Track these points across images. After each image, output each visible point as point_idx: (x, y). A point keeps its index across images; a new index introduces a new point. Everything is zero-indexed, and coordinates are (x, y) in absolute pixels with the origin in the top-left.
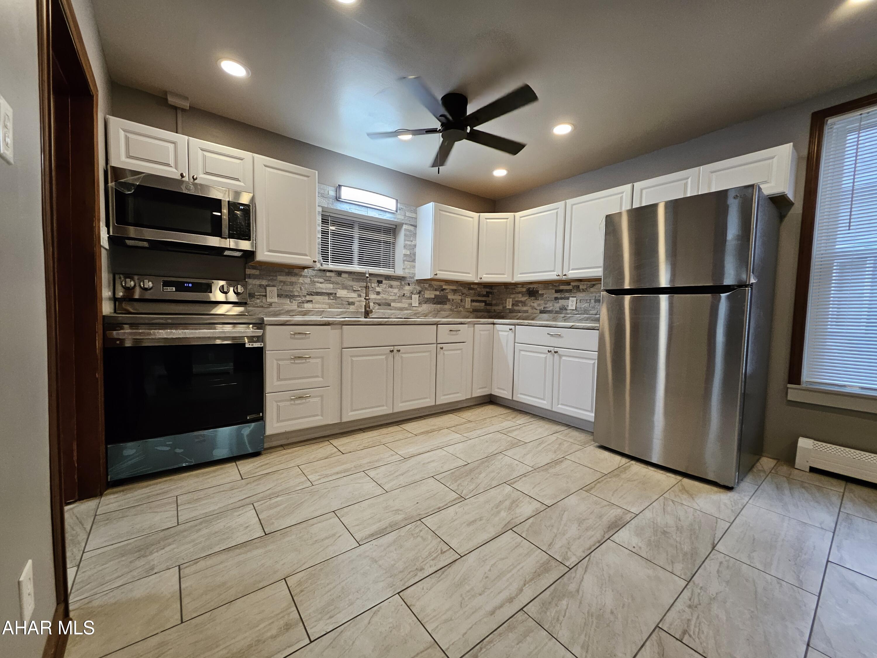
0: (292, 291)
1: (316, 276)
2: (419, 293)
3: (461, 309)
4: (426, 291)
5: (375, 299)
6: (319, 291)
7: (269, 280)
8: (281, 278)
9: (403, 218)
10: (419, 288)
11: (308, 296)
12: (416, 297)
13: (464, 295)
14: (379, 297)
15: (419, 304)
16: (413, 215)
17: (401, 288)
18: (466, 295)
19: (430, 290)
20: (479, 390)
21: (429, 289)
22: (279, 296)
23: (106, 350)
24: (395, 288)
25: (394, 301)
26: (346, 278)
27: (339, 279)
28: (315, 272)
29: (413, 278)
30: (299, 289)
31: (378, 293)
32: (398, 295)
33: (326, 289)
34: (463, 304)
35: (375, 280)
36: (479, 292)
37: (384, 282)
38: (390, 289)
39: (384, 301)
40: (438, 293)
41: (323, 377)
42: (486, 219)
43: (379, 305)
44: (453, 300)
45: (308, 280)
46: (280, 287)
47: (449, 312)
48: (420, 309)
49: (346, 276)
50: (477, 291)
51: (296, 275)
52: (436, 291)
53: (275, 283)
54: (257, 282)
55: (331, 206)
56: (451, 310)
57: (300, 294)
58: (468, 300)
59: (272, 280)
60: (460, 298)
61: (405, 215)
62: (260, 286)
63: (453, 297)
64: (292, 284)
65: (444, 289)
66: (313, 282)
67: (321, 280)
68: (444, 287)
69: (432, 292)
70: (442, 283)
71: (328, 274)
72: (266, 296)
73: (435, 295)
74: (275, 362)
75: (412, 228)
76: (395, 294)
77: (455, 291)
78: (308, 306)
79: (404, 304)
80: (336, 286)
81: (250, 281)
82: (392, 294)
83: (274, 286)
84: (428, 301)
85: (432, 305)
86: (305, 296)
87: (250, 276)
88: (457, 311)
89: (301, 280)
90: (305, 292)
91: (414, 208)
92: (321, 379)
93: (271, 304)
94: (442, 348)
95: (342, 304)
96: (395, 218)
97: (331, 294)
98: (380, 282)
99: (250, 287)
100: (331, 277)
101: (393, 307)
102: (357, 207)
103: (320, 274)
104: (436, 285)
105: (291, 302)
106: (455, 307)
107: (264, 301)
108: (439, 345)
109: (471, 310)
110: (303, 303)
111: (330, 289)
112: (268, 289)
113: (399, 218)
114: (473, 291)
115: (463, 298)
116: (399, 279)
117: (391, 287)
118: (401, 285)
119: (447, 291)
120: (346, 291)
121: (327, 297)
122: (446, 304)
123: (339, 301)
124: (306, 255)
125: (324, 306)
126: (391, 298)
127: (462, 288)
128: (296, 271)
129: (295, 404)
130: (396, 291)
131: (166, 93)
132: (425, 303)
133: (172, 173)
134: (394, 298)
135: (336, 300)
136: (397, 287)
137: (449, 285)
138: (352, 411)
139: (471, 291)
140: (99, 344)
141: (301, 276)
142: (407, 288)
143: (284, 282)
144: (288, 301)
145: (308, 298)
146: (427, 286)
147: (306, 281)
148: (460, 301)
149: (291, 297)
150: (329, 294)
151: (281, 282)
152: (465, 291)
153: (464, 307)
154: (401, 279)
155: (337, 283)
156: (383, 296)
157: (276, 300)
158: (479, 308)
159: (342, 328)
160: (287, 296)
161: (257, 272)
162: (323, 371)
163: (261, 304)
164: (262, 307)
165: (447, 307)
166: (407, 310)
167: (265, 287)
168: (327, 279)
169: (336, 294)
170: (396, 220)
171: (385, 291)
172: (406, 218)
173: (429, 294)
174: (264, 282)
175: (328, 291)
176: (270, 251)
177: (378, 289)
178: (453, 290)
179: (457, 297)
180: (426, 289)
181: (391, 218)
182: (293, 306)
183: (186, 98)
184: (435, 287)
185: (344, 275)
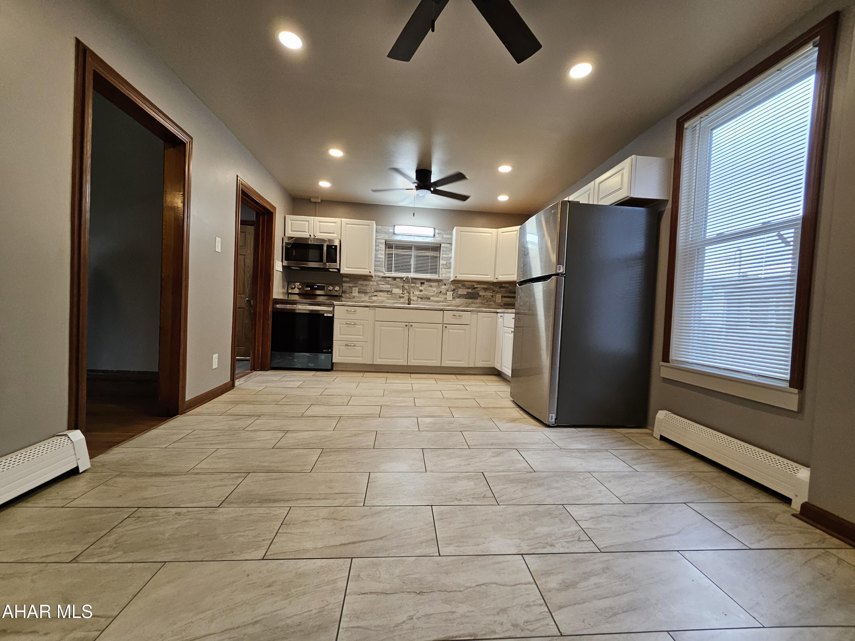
0: (366, 290)
1: (380, 281)
2: (454, 290)
3: (492, 303)
4: (459, 290)
5: (419, 295)
6: (382, 289)
7: (354, 284)
8: (360, 282)
9: (441, 239)
10: (453, 287)
11: (375, 293)
12: (450, 294)
13: (495, 292)
14: (421, 293)
15: (453, 298)
16: (449, 236)
17: (439, 287)
18: (497, 292)
19: (463, 289)
20: (481, 362)
21: (462, 287)
22: (359, 292)
23: (273, 312)
24: (434, 287)
25: (433, 296)
26: (399, 281)
27: (394, 282)
28: (379, 278)
29: (449, 280)
30: (370, 289)
31: (421, 291)
32: (436, 292)
33: (386, 288)
34: (494, 299)
35: (419, 282)
36: (511, 290)
37: (426, 283)
38: (430, 288)
39: (425, 296)
40: (470, 291)
41: (363, 336)
42: (502, 233)
43: (421, 298)
44: (484, 296)
45: (375, 283)
46: (360, 287)
47: (480, 305)
48: (454, 302)
49: (399, 280)
50: (508, 289)
51: (369, 280)
52: (468, 289)
53: (357, 285)
54: (348, 285)
55: (390, 238)
56: (482, 303)
57: (371, 291)
58: (499, 296)
59: (355, 284)
60: (491, 294)
61: (443, 237)
62: (350, 287)
63: (484, 294)
64: (366, 285)
65: (476, 288)
66: (378, 284)
67: (383, 283)
68: (475, 286)
69: (464, 290)
70: (473, 284)
71: (387, 279)
72: (352, 292)
73: (467, 292)
74: (339, 324)
75: (448, 245)
76: (434, 291)
77: (486, 289)
78: (374, 298)
79: (441, 298)
80: (392, 286)
81: (344, 284)
82: (432, 291)
83: (356, 287)
84: (460, 296)
85: (465, 300)
86: (373, 293)
87: (345, 282)
88: (488, 305)
89: (371, 283)
90: (373, 290)
91: (451, 231)
92: (362, 337)
93: (354, 297)
94: (446, 327)
95: (396, 298)
96: (435, 240)
97: (389, 291)
98: (422, 283)
99: (344, 288)
100: (389, 281)
101: (432, 300)
102: (407, 237)
103: (382, 279)
104: (468, 285)
105: (365, 296)
106: (486, 301)
107: (351, 295)
108: (445, 325)
109: (502, 304)
110: (372, 296)
111: (388, 288)
112: (353, 288)
113: (438, 239)
114: (505, 289)
115: (493, 294)
116: (437, 281)
117: (431, 286)
118: (439, 285)
119: (478, 289)
120: (399, 289)
121: (386, 293)
122: (477, 299)
123: (394, 296)
124: (366, 269)
125: (384, 299)
126: (430, 294)
127: (492, 287)
128: (369, 278)
129: (348, 349)
130: (434, 289)
131: (310, 197)
132: (458, 298)
133: (305, 235)
134: (433, 294)
135: (392, 295)
136: (435, 286)
137: (480, 284)
138: (380, 358)
139: (502, 289)
140: (270, 309)
141: (371, 281)
142: (444, 287)
143: (362, 285)
144: (363, 295)
145: (375, 294)
146: (460, 285)
147: (374, 284)
148: (490, 297)
149: (365, 293)
150: (387, 291)
151: (360, 284)
152: (496, 289)
153: (495, 301)
154: (439, 281)
155: (393, 285)
156: (425, 292)
157: (357, 294)
158: (510, 302)
159: (375, 310)
160: (363, 292)
161: (348, 279)
162: (363, 333)
163: (349, 297)
164: (350, 298)
165: (479, 300)
166: (443, 302)
167: (351, 288)
168: (387, 282)
169: (392, 291)
170: (435, 241)
171: (426, 289)
172: (444, 239)
173: (461, 291)
174: (351, 285)
175: (387, 290)
176: (347, 268)
177: (421, 288)
178: (484, 288)
179: (489, 294)
180: (459, 287)
181: (431, 240)
182: (366, 298)
183: (318, 198)
184: (468, 286)
185: (397, 280)
